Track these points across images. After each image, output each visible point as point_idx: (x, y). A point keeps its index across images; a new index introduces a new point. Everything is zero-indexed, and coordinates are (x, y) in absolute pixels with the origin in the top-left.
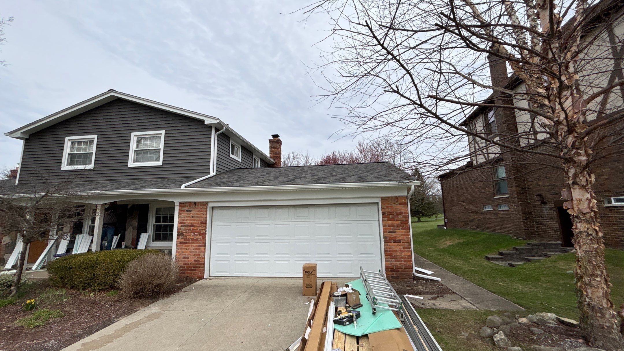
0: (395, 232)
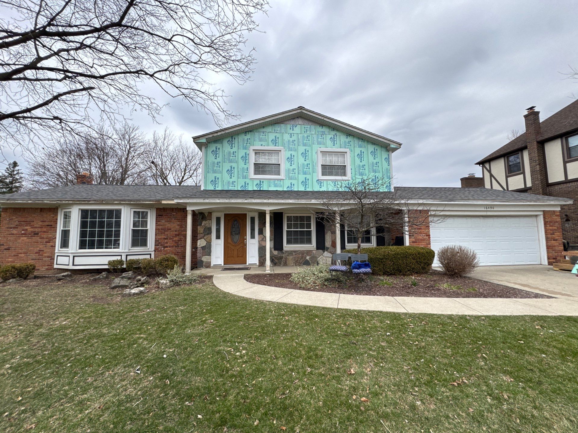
0: (554, 234)
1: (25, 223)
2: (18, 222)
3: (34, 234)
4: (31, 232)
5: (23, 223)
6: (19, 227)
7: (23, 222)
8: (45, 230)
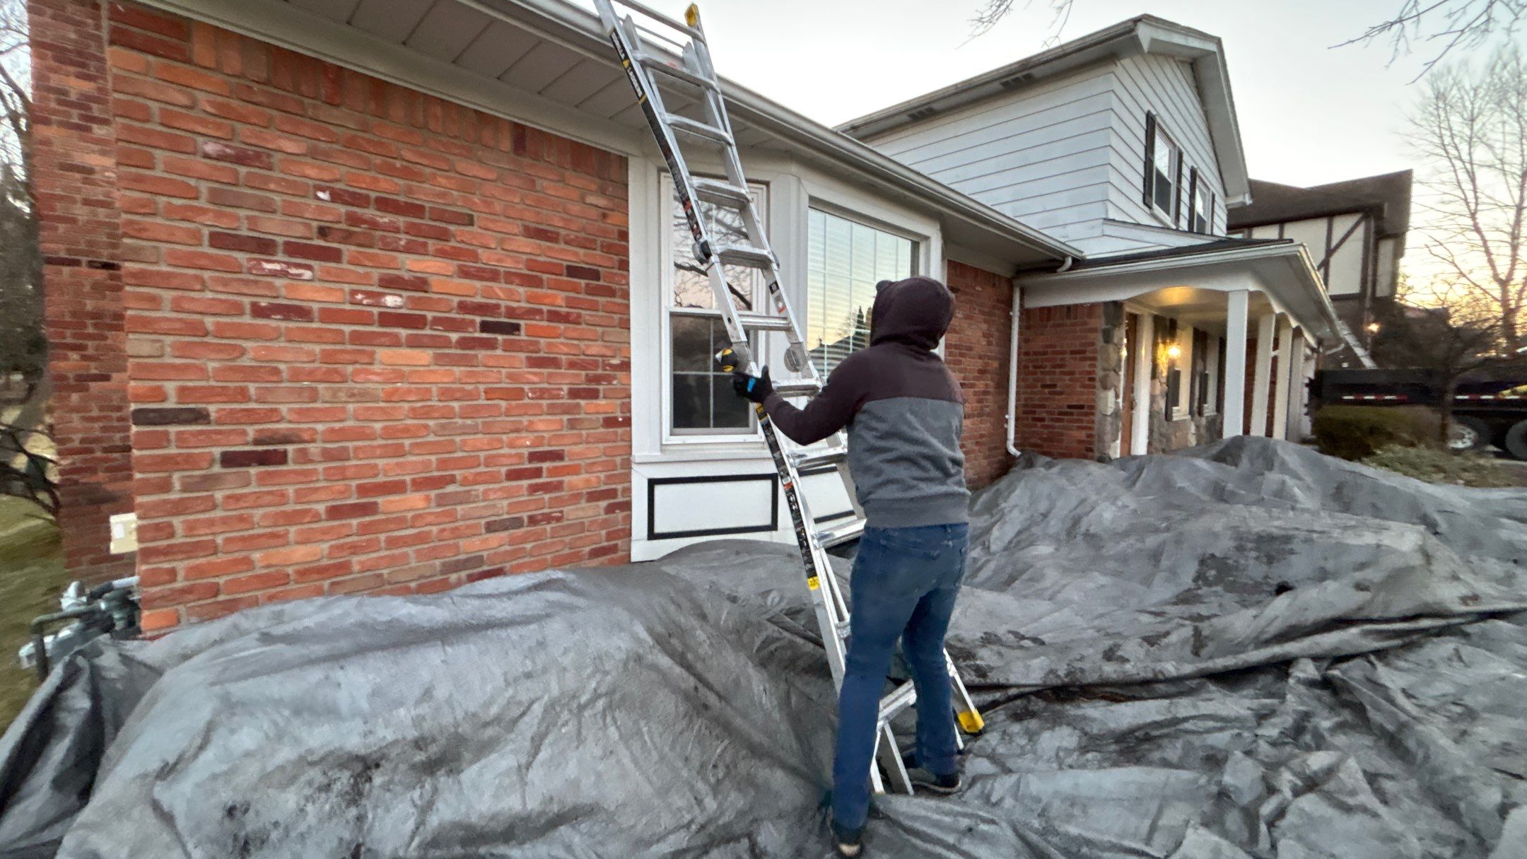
1: (401, 221)
2: (336, 197)
3: (485, 327)
4: (463, 307)
5: (385, 219)
6: (348, 250)
7: (384, 204)
8: (559, 300)
